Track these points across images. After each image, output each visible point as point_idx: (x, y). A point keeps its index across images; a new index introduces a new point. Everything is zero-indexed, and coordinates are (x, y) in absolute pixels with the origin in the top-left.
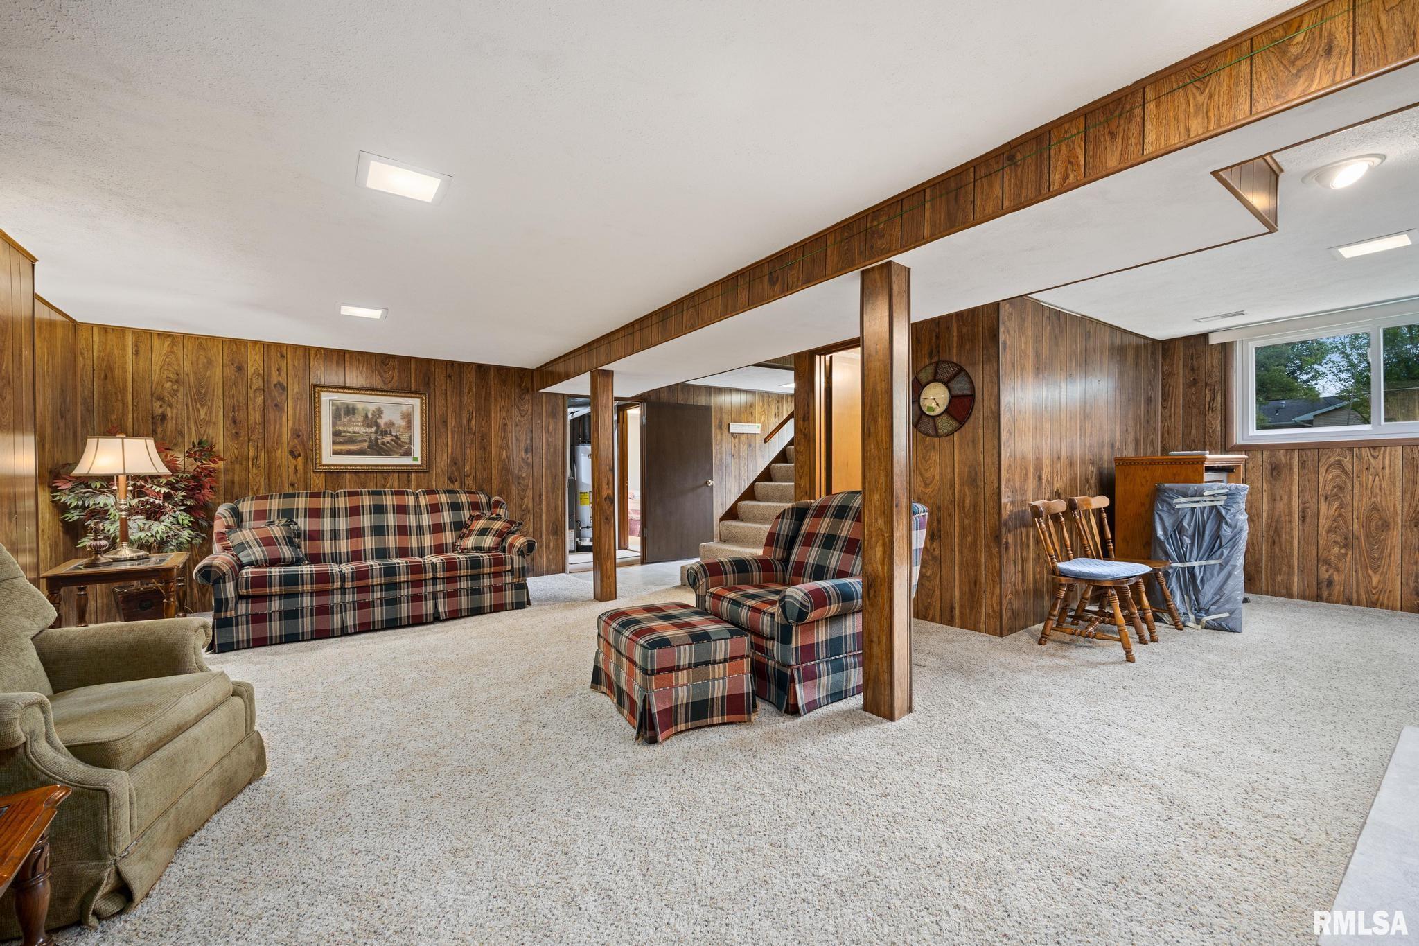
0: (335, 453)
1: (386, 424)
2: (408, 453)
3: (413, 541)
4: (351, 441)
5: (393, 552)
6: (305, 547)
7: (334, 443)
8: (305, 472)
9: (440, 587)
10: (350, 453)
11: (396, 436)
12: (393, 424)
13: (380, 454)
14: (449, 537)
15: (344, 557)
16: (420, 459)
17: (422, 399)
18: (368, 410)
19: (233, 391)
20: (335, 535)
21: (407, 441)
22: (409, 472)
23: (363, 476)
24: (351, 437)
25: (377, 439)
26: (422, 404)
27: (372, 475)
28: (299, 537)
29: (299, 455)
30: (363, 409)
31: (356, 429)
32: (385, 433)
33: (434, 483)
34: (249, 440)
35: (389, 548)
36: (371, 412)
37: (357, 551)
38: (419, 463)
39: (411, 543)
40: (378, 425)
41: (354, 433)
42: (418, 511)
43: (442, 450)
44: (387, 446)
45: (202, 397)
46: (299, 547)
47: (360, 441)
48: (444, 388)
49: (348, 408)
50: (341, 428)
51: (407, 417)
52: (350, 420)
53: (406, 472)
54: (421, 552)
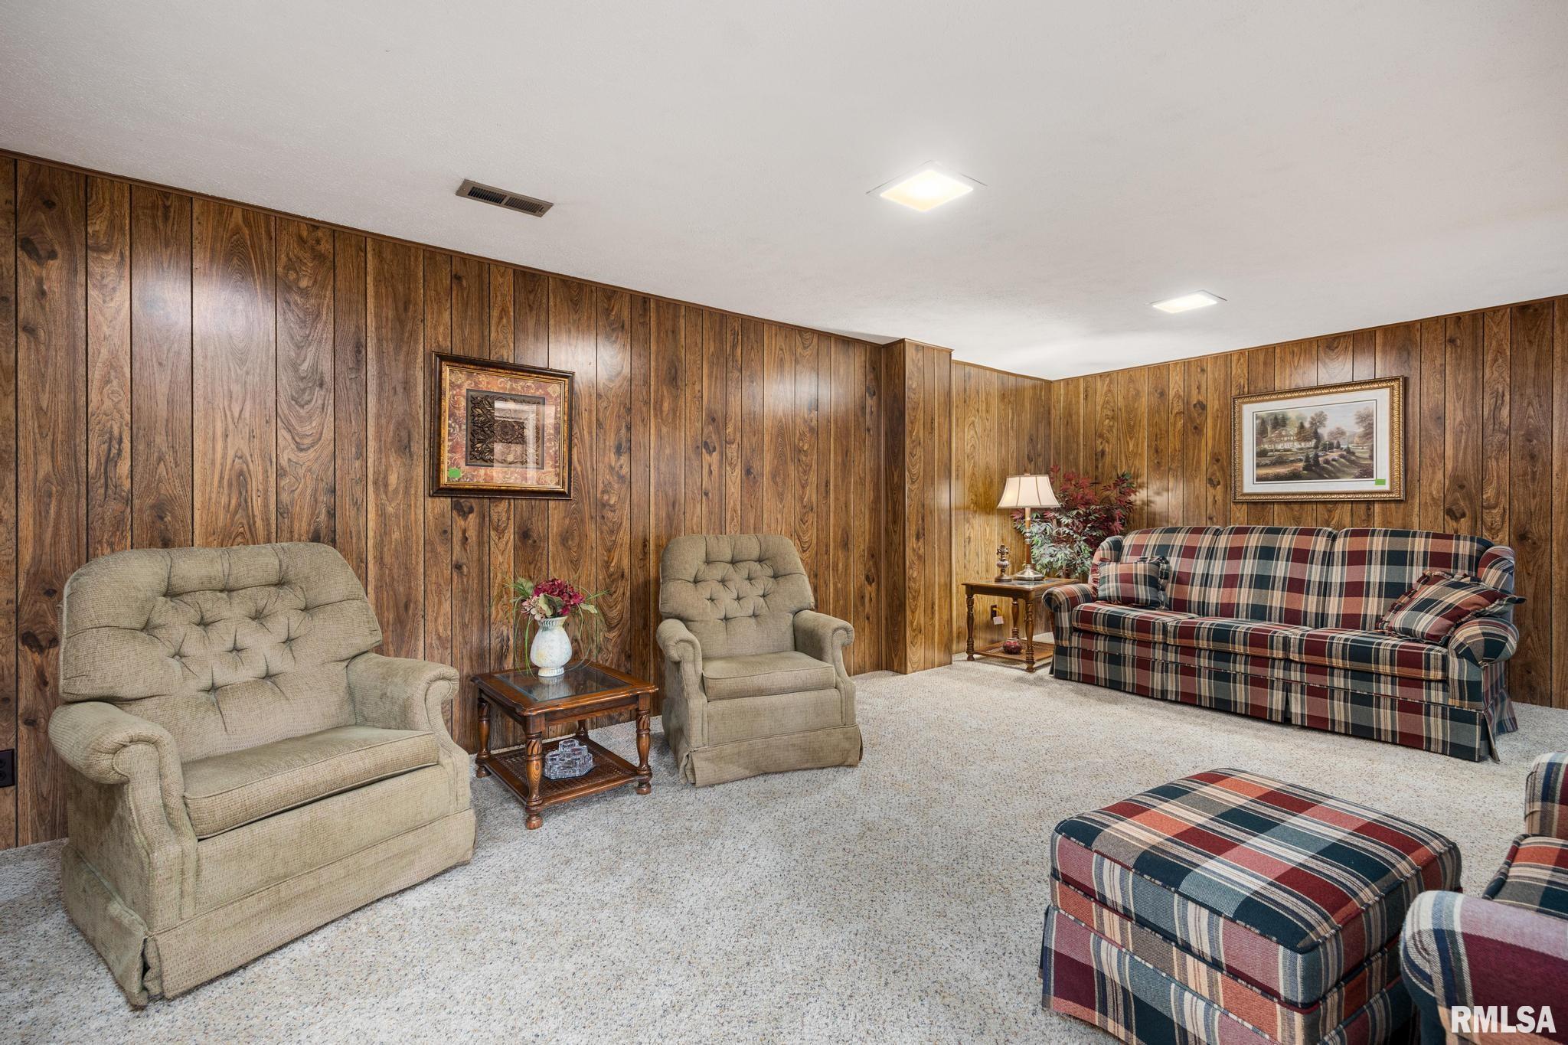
0: (1260, 479)
1: (1331, 434)
2: (1367, 473)
3: (1310, 604)
4: (1280, 461)
5: (1276, 614)
6: (1171, 590)
7: (1258, 466)
8: (1225, 504)
9: (1295, 675)
10: (1278, 478)
11: (1348, 451)
12: (1343, 433)
13: (1321, 477)
14: (1372, 605)
15: (1212, 609)
16: (1388, 482)
17: (1392, 388)
18: (1305, 418)
19: (1157, 419)
20: (1206, 580)
21: (1367, 456)
22: (1370, 503)
23: (1296, 507)
24: (1280, 457)
25: (1317, 456)
26: (1392, 395)
27: (1309, 507)
28: (1167, 578)
29: (1219, 483)
30: (1298, 418)
31: (1287, 446)
32: (1330, 447)
33: (1416, 520)
34: (1170, 469)
35: (1271, 607)
36: (1309, 419)
37: (1229, 604)
38: (1386, 487)
39: (1306, 606)
40: (1316, 435)
41: (1285, 450)
42: (1328, 559)
43: (1433, 466)
44: (1332, 465)
45: (1130, 430)
46: (1163, 589)
47: (1292, 462)
48: (1438, 362)
49: (1276, 418)
50: (1266, 446)
51: (1367, 421)
52: (1280, 435)
53: (1367, 503)
54: (1321, 620)
